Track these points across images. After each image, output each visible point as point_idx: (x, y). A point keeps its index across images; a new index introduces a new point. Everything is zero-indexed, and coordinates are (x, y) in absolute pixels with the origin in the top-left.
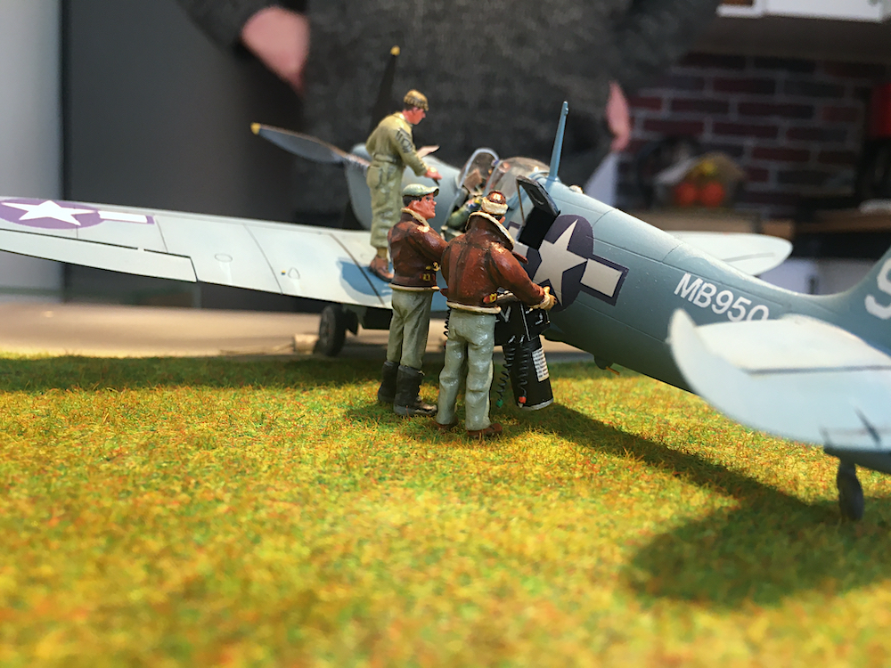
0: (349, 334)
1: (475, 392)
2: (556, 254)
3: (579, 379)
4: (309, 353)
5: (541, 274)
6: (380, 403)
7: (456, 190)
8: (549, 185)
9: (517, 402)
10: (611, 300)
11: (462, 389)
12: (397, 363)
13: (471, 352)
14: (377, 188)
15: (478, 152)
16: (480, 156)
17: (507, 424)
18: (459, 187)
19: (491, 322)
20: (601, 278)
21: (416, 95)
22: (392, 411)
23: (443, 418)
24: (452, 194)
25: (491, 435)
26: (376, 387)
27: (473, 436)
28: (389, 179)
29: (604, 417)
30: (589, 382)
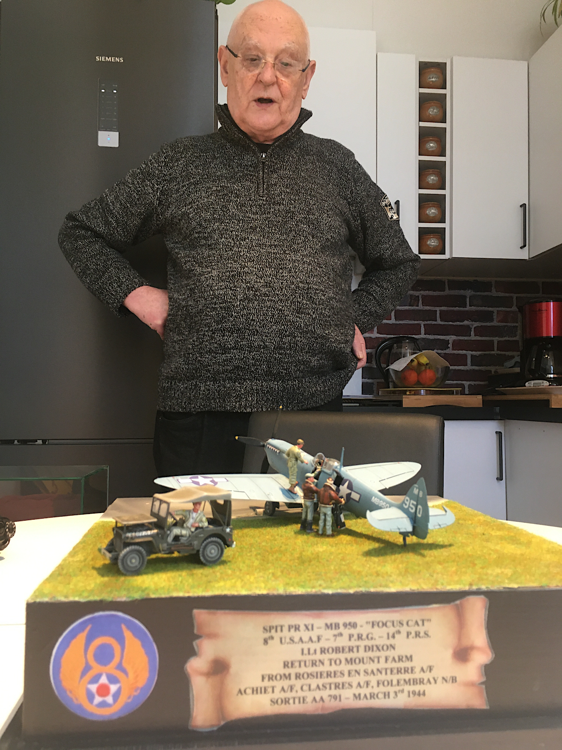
0: (276, 509)
1: (328, 526)
2: (344, 489)
3: (351, 520)
4: (262, 515)
5: (340, 494)
6: (301, 530)
7: (312, 466)
8: (340, 469)
9: (337, 527)
10: (358, 502)
11: (325, 525)
12: (306, 519)
13: (327, 516)
14: (291, 468)
15: (318, 454)
16: (319, 456)
17: (335, 533)
18: (313, 465)
19: (330, 509)
20: (355, 496)
21: (300, 441)
22: (305, 531)
23: (320, 532)
24: (311, 467)
25: (332, 536)
26: (299, 525)
27: (328, 536)
28: (295, 465)
29: (359, 531)
30: (354, 520)
